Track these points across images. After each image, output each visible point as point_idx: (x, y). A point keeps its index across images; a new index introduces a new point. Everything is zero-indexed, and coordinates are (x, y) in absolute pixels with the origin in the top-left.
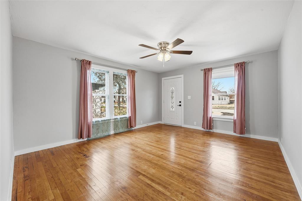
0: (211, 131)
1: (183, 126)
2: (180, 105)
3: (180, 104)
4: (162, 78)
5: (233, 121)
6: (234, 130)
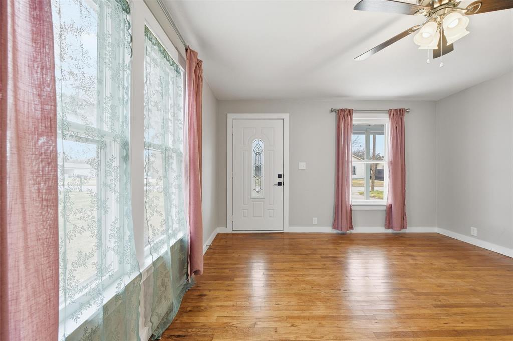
0: (352, 231)
1: (287, 230)
2: (279, 184)
3: (280, 180)
4: (228, 114)
5: (385, 208)
6: (386, 225)
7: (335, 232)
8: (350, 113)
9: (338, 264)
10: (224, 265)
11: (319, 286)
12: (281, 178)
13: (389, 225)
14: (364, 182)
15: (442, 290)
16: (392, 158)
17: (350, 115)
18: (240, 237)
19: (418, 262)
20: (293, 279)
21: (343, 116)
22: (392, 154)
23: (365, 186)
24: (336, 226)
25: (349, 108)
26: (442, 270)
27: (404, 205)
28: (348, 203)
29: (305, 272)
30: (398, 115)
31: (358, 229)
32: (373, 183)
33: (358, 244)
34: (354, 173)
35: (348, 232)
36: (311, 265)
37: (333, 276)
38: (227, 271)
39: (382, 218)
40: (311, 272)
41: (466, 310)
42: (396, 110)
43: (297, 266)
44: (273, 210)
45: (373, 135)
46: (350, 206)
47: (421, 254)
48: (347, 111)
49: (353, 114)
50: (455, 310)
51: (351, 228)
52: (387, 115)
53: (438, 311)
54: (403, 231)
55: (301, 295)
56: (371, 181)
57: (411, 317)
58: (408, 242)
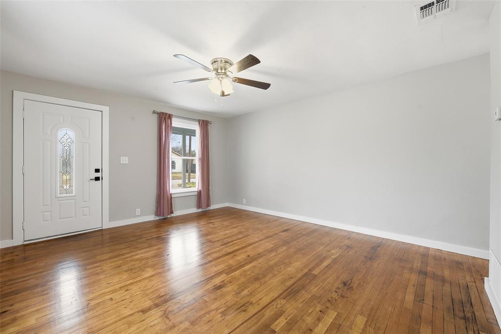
0: (173, 215)
1: (107, 225)
2: (97, 179)
3: (98, 175)
4: (14, 91)
5: (196, 193)
6: (197, 206)
7: (157, 218)
8: (170, 117)
9: (162, 240)
10: (24, 277)
11: (147, 259)
12: (99, 172)
13: (199, 206)
14: (181, 175)
15: (226, 236)
16: (201, 155)
17: (170, 119)
18: (39, 245)
19: (215, 225)
20: (121, 262)
21: (164, 118)
22: (201, 153)
23: (183, 178)
24: (159, 213)
25: (169, 112)
26: (227, 226)
27: (209, 190)
28: (168, 192)
29: (133, 254)
30: (205, 125)
31: (177, 213)
32: (189, 175)
33: (176, 224)
34: (174, 167)
35: (169, 216)
36: (138, 247)
37: (158, 249)
38: (32, 281)
39: (194, 201)
40: (139, 252)
41: (235, 242)
42: (203, 121)
43: (124, 251)
44: (89, 207)
45: (189, 136)
46: (171, 194)
47: (218, 220)
48: (168, 115)
49: (173, 119)
50: (231, 244)
51: (172, 212)
52: (197, 123)
53: (222, 247)
54: (208, 209)
55: (132, 269)
56: (187, 174)
57: (209, 255)
58: (211, 215)
